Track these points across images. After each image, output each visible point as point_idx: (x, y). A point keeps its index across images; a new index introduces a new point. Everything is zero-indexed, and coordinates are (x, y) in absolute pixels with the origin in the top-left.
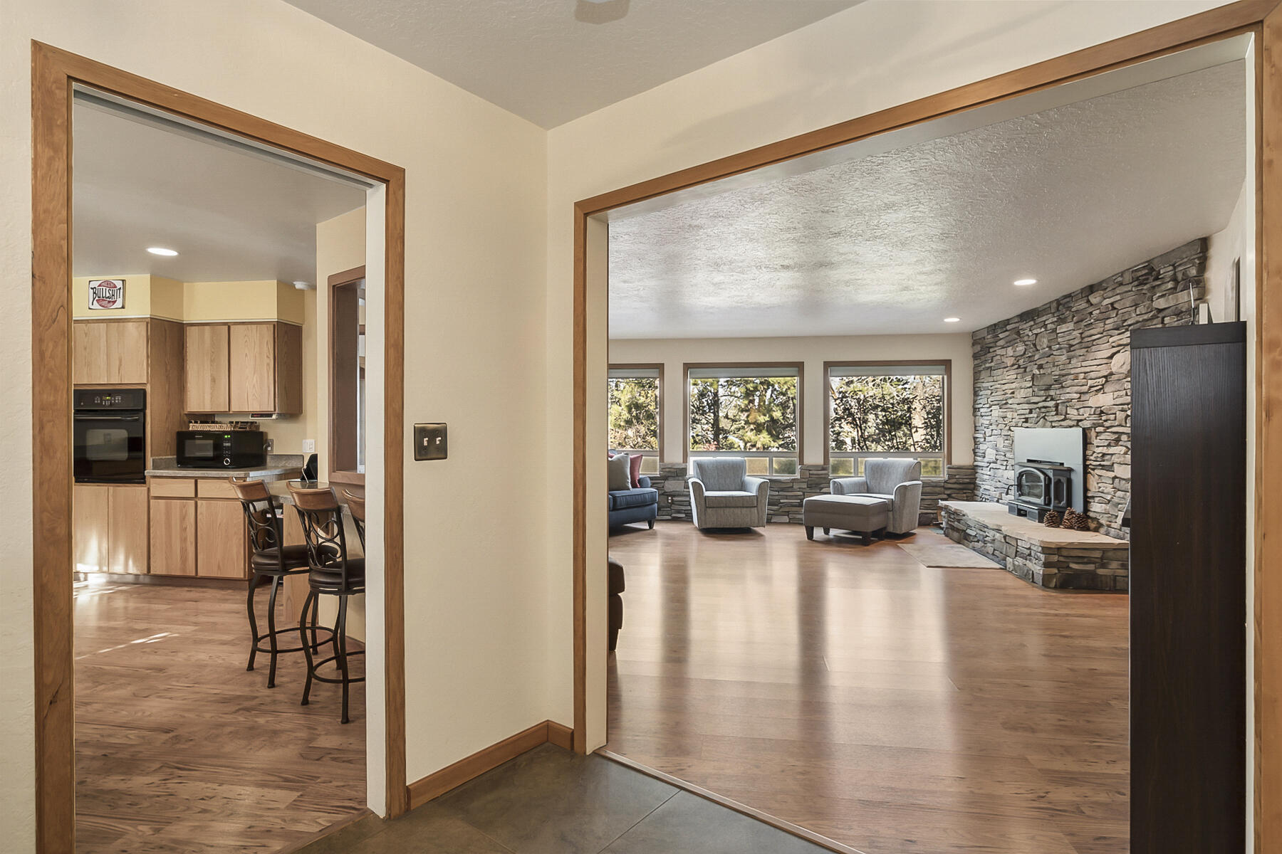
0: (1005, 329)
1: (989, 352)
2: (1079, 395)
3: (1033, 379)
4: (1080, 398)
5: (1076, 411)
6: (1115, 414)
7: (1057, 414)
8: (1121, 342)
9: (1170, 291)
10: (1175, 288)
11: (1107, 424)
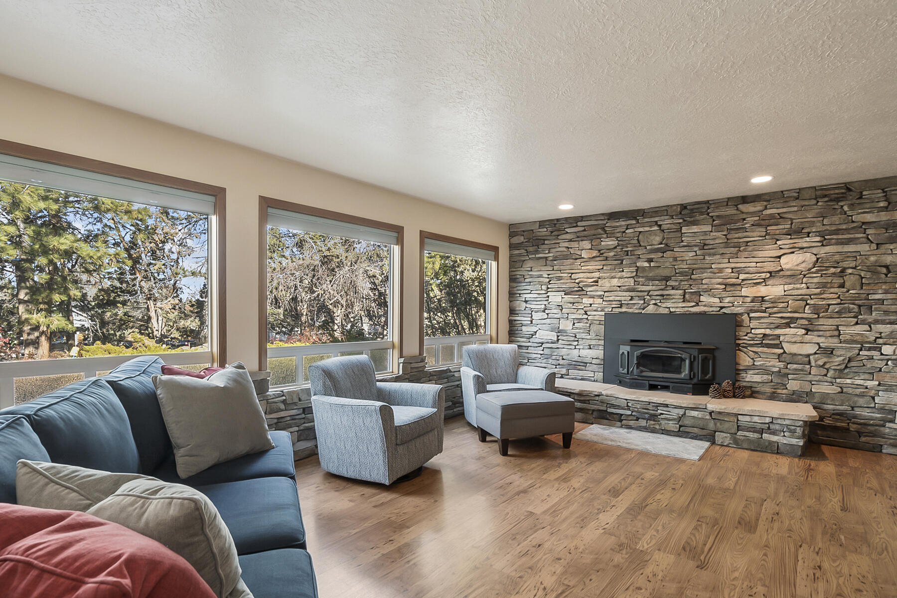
0: (575, 225)
1: (544, 244)
2: (724, 286)
3: (637, 271)
4: (725, 288)
5: (718, 299)
6: (788, 302)
7: (684, 301)
8: (796, 245)
9: (881, 209)
10: (887, 208)
11: (770, 310)
